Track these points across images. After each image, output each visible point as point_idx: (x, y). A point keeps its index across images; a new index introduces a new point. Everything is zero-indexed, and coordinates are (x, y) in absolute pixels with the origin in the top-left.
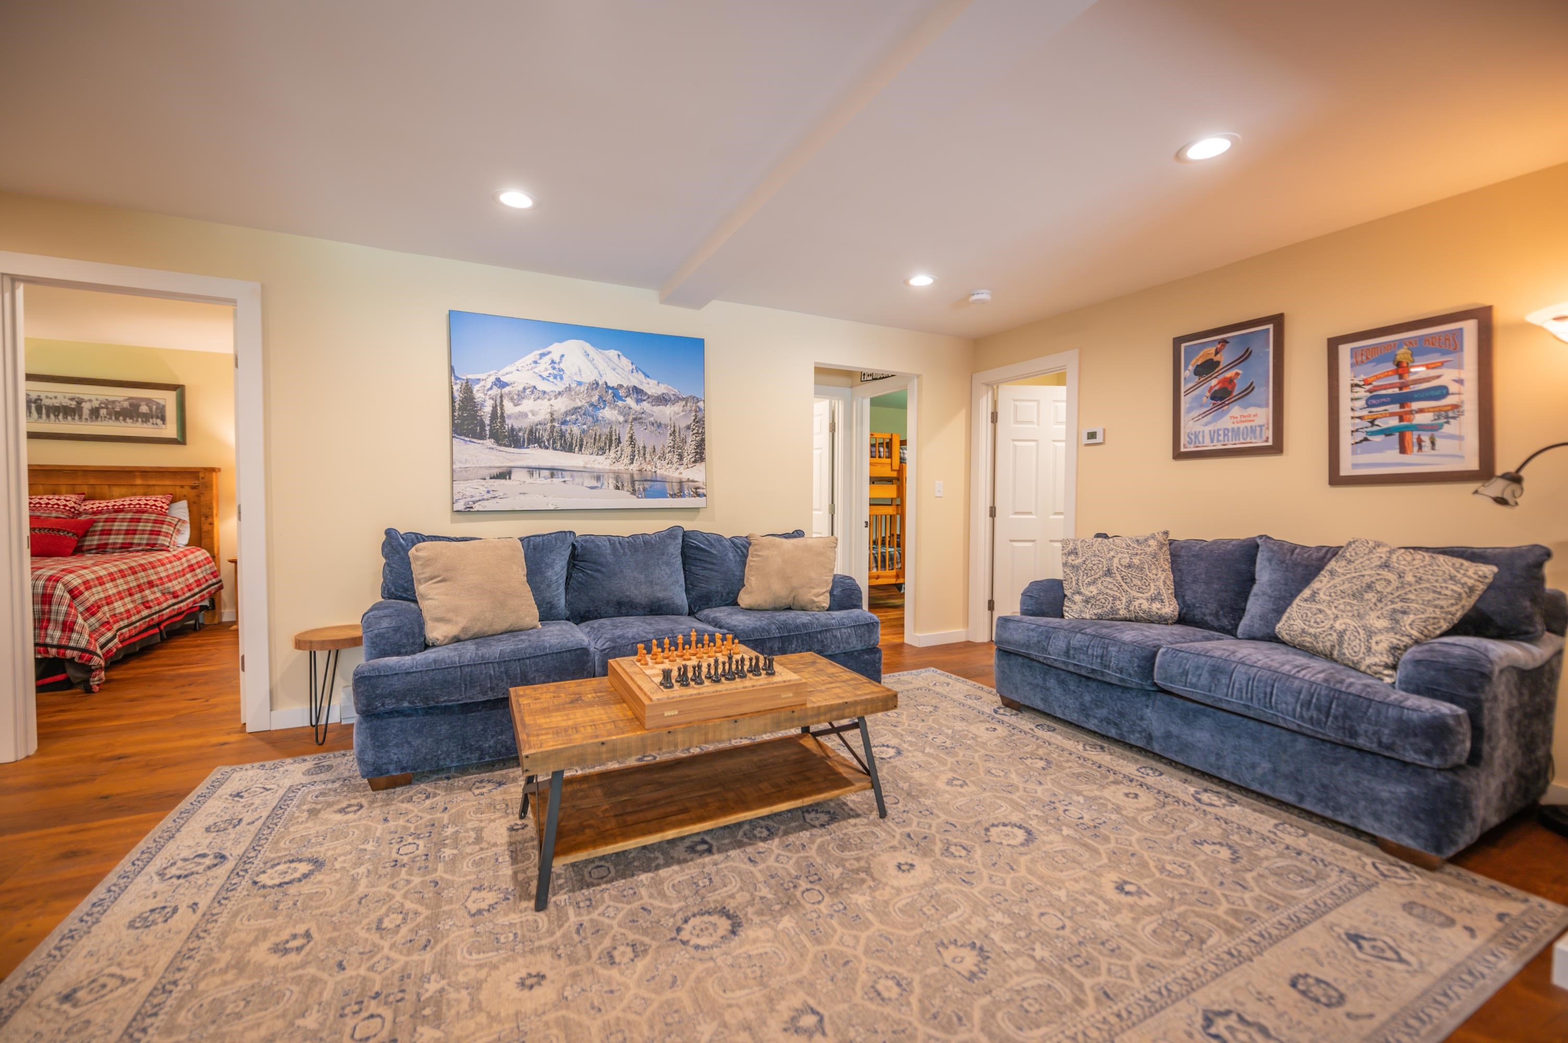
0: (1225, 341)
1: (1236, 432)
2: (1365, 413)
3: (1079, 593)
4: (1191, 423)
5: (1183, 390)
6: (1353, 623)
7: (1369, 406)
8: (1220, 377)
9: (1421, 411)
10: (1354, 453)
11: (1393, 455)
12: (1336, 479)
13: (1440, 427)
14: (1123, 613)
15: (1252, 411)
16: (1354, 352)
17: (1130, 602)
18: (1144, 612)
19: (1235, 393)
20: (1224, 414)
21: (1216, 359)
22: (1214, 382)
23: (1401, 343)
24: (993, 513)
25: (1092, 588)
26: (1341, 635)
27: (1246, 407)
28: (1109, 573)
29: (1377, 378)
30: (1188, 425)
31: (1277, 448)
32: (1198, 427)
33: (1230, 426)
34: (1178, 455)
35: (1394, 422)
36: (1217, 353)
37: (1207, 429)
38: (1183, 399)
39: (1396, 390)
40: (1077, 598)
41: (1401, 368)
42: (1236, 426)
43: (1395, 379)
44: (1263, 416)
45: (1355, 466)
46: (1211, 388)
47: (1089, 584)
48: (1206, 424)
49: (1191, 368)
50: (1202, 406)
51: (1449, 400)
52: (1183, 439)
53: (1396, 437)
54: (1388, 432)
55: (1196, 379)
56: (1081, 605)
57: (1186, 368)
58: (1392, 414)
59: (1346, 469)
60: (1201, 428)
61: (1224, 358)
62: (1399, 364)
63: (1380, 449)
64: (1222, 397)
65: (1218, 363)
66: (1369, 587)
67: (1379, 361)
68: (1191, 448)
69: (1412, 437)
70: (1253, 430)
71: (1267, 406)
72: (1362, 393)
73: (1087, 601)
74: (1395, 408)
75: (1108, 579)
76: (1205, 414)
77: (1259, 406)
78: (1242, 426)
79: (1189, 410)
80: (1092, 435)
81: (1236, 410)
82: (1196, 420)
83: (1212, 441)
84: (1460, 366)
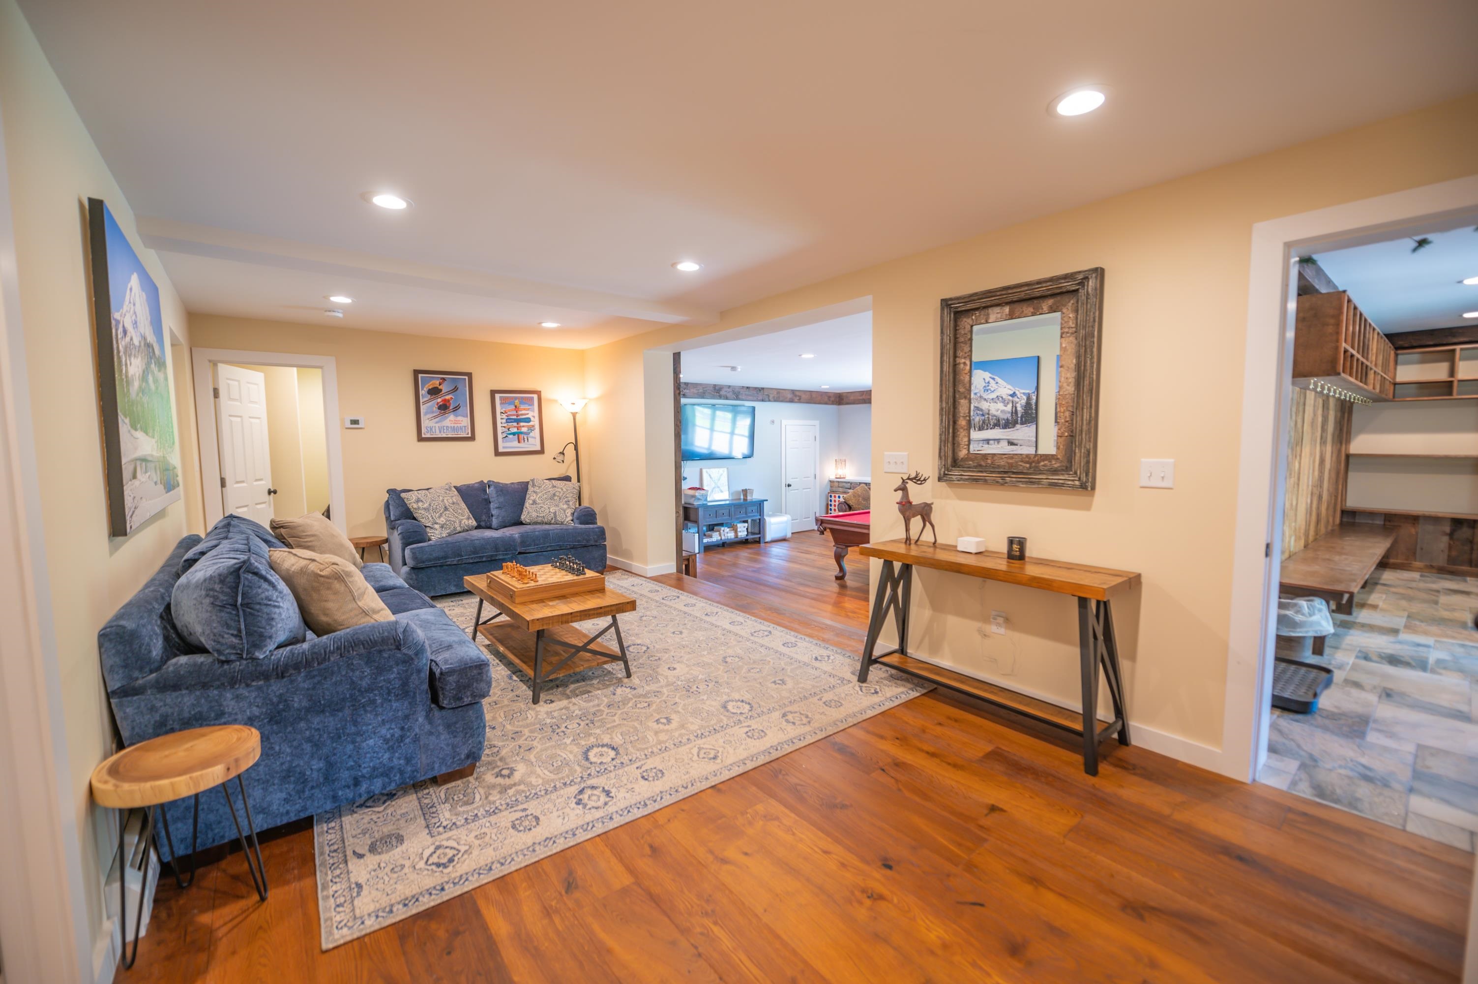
0: (444, 379)
1: (454, 429)
2: (505, 425)
3: (436, 523)
4: (427, 421)
5: (421, 401)
6: (557, 509)
7: (507, 422)
8: (443, 398)
9: (523, 426)
10: (503, 442)
11: (516, 443)
12: (497, 453)
13: (529, 434)
14: (459, 529)
15: (460, 418)
16: (501, 398)
17: (460, 522)
18: (467, 526)
19: (451, 408)
20: (446, 418)
21: (440, 387)
22: (439, 400)
23: (516, 398)
24: (223, 483)
25: (442, 519)
26: (555, 513)
27: (457, 416)
28: (446, 509)
29: (509, 411)
30: (425, 423)
31: (472, 438)
32: (432, 424)
33: (449, 425)
34: (421, 439)
35: (515, 430)
36: (440, 385)
37: (437, 425)
38: (422, 407)
39: (515, 417)
40: (436, 526)
41: (517, 408)
42: (452, 425)
43: (515, 412)
44: (465, 421)
45: (504, 447)
46: (438, 403)
47: (439, 517)
48: (436, 423)
49: (426, 389)
50: (433, 412)
51: (531, 423)
52: (423, 430)
53: (516, 436)
54: (514, 434)
55: (429, 396)
56: (440, 529)
57: (422, 390)
58: (515, 427)
59: (501, 450)
60: (434, 425)
61: (445, 388)
62: (516, 406)
63: (511, 441)
64: (444, 408)
65: (441, 390)
66: (554, 495)
67: (510, 404)
68: (428, 436)
69: (521, 436)
70: (461, 428)
71: (467, 417)
72: (504, 416)
73: (442, 527)
74: (515, 424)
75: (447, 512)
76: (435, 417)
77: (464, 416)
78: (456, 425)
79: (426, 414)
80: (355, 422)
81: (452, 417)
82: (431, 419)
83: (440, 432)
84: (533, 411)
